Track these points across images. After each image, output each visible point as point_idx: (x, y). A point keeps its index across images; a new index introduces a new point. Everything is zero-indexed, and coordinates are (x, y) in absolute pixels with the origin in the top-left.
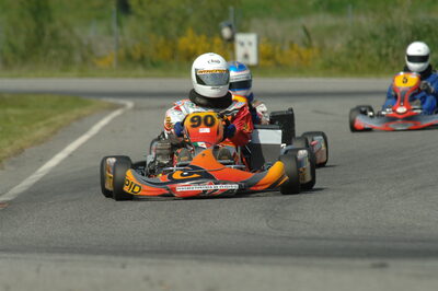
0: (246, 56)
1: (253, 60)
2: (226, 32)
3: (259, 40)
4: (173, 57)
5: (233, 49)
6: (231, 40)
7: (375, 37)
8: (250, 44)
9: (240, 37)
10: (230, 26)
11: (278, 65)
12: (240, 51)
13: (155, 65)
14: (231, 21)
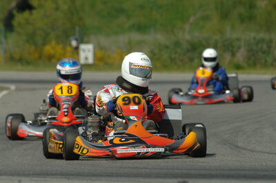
0: (86, 58)
1: (91, 61)
2: (74, 43)
3: (94, 48)
4: (40, 57)
5: (78, 54)
6: (77, 48)
7: (167, 47)
8: (89, 51)
9: (83, 47)
10: (76, 40)
11: (106, 64)
12: (82, 55)
13: (28, 63)
14: (77, 36)
